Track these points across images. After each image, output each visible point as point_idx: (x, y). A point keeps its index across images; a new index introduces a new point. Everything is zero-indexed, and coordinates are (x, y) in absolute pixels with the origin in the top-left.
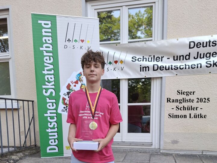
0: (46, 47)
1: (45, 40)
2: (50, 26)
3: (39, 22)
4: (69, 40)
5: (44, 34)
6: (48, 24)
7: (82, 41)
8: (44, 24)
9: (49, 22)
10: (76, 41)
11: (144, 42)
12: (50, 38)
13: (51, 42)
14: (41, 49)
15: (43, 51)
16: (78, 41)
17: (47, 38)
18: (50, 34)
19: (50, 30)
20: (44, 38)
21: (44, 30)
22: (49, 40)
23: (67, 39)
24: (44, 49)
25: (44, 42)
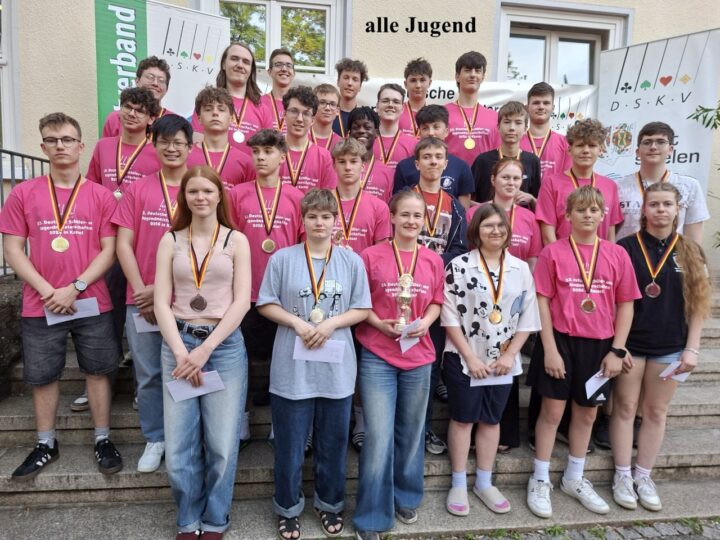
0: (123, 59)
1: (122, 46)
2: (132, 19)
3: (111, 8)
4: (170, 52)
5: (119, 33)
6: (128, 15)
7: (197, 56)
8: (121, 14)
9: (132, 12)
10: (184, 54)
11: (312, 74)
12: (132, 43)
13: (133, 50)
14: (112, 62)
15: (116, 66)
16: (189, 54)
17: (126, 43)
18: (133, 35)
19: (132, 28)
20: (119, 42)
21: (119, 26)
22: (129, 46)
23: (167, 49)
24: (119, 62)
25: (120, 48)
